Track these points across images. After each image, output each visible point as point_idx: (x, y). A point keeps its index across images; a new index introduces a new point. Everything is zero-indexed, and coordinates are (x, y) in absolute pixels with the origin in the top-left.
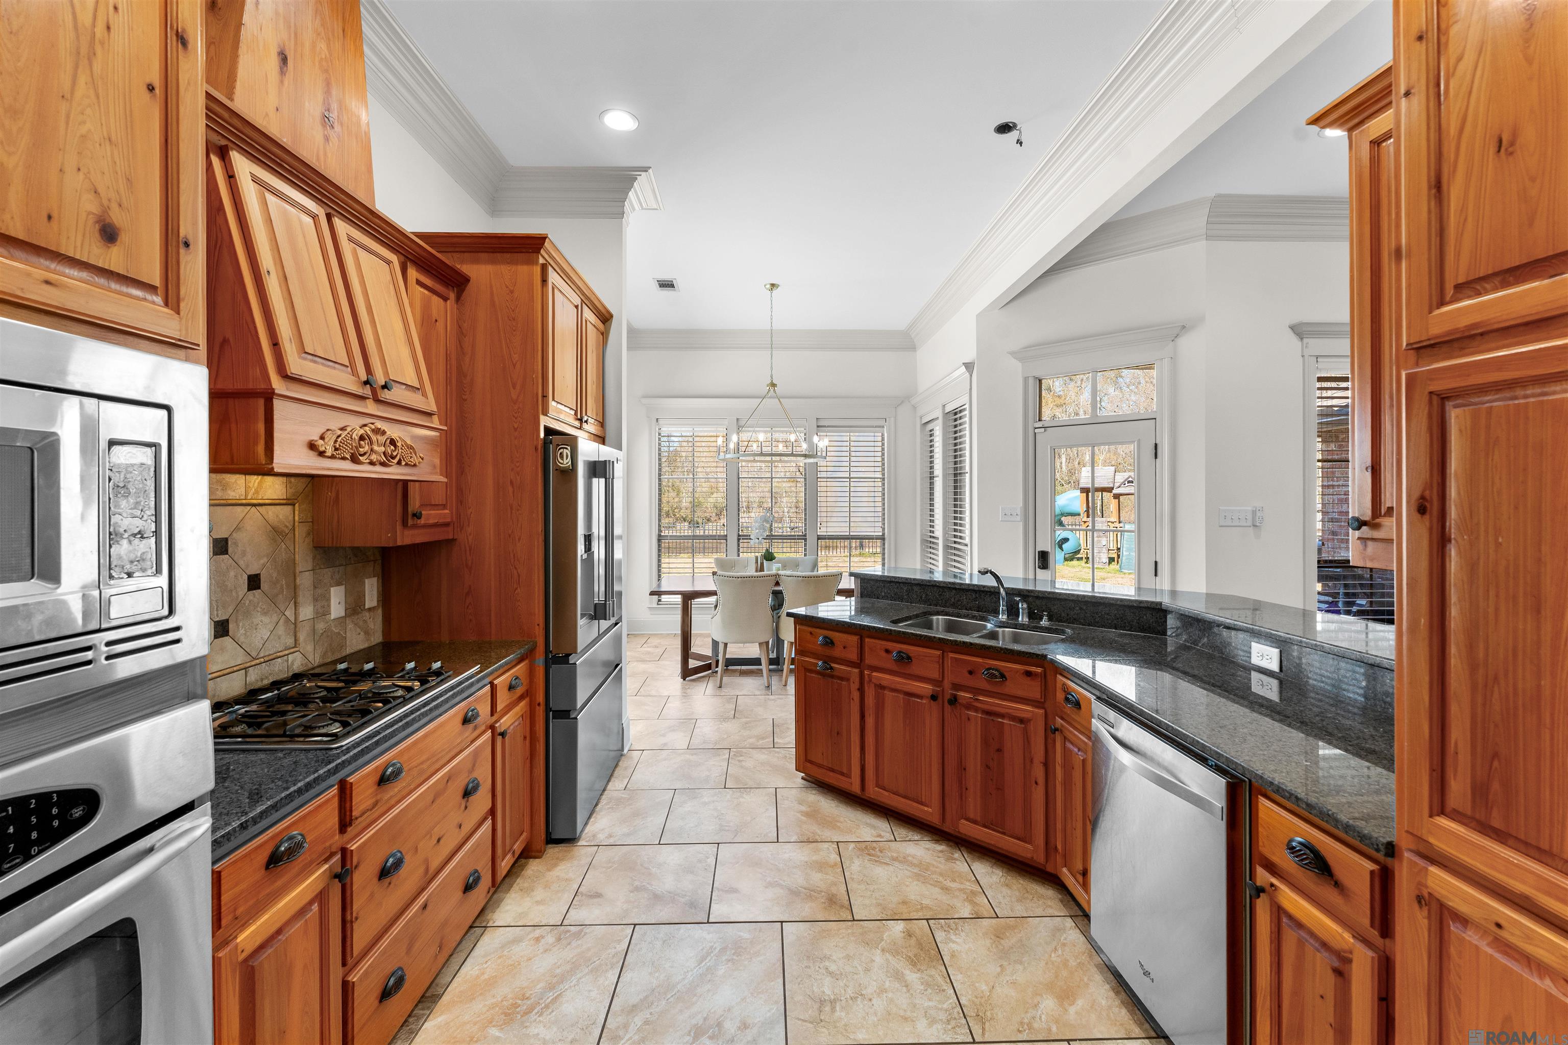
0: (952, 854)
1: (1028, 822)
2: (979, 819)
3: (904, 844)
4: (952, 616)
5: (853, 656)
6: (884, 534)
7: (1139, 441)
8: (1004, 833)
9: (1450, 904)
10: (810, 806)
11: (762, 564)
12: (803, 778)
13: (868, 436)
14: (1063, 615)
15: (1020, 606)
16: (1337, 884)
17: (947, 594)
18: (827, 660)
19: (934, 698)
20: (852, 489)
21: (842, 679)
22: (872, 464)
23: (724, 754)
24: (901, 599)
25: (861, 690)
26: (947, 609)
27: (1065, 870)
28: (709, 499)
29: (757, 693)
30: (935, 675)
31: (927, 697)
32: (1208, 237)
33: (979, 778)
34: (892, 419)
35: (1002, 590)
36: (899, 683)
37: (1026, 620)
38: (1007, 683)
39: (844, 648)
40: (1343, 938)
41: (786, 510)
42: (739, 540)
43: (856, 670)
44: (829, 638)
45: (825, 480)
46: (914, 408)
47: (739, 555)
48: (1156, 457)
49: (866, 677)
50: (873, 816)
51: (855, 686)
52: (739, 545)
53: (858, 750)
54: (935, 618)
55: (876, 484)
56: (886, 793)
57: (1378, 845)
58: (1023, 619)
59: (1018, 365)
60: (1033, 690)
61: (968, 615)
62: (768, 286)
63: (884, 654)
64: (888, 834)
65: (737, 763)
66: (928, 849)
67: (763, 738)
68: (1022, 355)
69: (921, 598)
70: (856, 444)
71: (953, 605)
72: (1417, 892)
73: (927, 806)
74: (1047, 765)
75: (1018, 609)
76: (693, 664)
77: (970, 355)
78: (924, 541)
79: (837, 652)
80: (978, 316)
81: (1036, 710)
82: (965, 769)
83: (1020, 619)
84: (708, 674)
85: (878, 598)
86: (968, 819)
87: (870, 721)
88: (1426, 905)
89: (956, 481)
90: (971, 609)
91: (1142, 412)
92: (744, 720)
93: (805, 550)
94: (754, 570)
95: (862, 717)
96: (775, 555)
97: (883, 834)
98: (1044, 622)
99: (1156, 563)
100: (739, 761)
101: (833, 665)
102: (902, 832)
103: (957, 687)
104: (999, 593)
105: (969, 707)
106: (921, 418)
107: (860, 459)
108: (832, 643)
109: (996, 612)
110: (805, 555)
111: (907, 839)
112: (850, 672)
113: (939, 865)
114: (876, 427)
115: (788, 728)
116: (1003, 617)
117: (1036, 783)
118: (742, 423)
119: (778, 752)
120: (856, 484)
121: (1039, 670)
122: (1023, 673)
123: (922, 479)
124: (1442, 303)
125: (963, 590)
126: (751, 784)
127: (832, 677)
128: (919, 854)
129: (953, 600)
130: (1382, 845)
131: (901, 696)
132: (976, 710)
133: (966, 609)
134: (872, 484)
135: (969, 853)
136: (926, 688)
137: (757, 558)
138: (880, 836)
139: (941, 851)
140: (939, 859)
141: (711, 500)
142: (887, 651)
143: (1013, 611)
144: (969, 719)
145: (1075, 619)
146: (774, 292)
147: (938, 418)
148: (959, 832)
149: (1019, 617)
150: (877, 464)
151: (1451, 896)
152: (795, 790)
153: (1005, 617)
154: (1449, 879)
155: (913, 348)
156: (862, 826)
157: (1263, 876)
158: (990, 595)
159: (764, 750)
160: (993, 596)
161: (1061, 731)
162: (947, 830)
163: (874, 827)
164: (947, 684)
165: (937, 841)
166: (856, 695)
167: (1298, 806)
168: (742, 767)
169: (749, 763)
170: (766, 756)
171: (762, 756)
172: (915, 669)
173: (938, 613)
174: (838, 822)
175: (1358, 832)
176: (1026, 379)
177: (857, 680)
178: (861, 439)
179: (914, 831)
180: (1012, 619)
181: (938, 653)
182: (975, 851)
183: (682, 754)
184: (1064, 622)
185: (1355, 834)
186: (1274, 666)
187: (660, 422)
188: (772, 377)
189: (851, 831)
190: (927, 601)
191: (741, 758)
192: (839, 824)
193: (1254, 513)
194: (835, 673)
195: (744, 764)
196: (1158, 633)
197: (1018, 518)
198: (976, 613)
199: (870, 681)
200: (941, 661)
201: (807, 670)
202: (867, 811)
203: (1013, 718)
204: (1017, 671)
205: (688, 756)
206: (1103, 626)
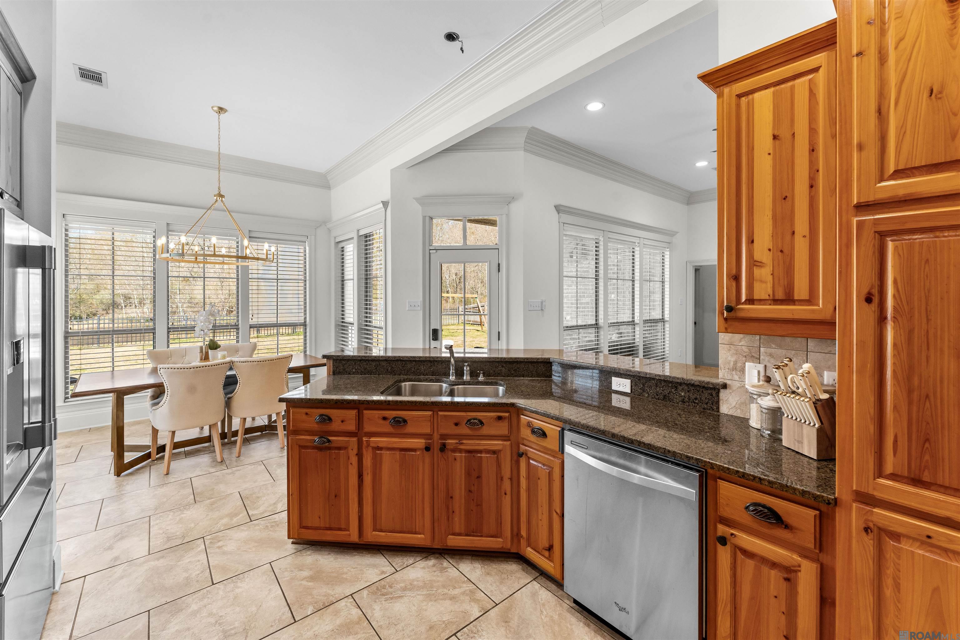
0: (442, 564)
1: (499, 523)
2: (463, 532)
3: (405, 571)
4: (414, 381)
5: (351, 426)
6: (305, 322)
7: (490, 262)
8: (481, 536)
9: (892, 529)
10: (311, 569)
11: (207, 353)
12: (293, 543)
13: (294, 248)
14: (491, 371)
15: (465, 368)
16: (787, 527)
17: (409, 366)
18: (323, 435)
19: (427, 449)
20: (279, 288)
21: (339, 448)
22: (297, 269)
23: (198, 546)
24: (370, 373)
25: (360, 456)
26: (410, 377)
27: (529, 549)
28: (95, 297)
29: (212, 470)
30: (428, 430)
31: (419, 449)
32: (525, 150)
33: (463, 501)
34: (313, 237)
35: (452, 360)
36: (395, 442)
37: (469, 378)
38: (484, 427)
39: (342, 422)
40: (793, 559)
41: (180, 305)
42: (168, 332)
43: (355, 439)
44: (325, 415)
45: (256, 280)
46: (329, 230)
47: (168, 347)
48: (499, 271)
49: (365, 442)
50: (369, 556)
51: (353, 453)
52: (168, 337)
53: (356, 505)
54: (403, 384)
55: (300, 284)
56: (383, 534)
57: (828, 501)
58: (466, 377)
59: (419, 208)
60: (503, 429)
61: (427, 379)
62: (216, 109)
63: (382, 422)
64: (389, 568)
65: (217, 550)
66: (424, 568)
67: (236, 515)
68: (423, 201)
69: (387, 370)
70: (283, 253)
71: (414, 373)
72: (864, 526)
73: (420, 534)
74: (515, 479)
75: (463, 370)
76: (129, 457)
77: (386, 195)
78: (337, 326)
79: (336, 426)
80: (392, 170)
81: (505, 443)
82: (452, 497)
83: (465, 378)
84: (148, 464)
85: (349, 374)
86: (454, 534)
87: (368, 479)
88: (871, 532)
89: (366, 283)
90: (427, 375)
91: (491, 244)
92: (208, 501)
93: (238, 337)
94: (199, 359)
95: (360, 476)
96: (219, 343)
97: (384, 569)
98: (481, 378)
99: (499, 332)
100: (219, 547)
101: (330, 438)
102: (399, 561)
103: (444, 437)
104: (450, 361)
105: (454, 450)
106: (335, 238)
107: (286, 265)
108: (330, 419)
109: (447, 375)
110: (238, 342)
111: (405, 566)
112: (348, 442)
113: (438, 579)
114: (299, 241)
115: (258, 497)
116: (452, 378)
117: (505, 494)
118: (171, 228)
119: (258, 525)
120: (283, 284)
121: (507, 415)
122: (496, 419)
123: (336, 282)
124: (882, 180)
125: (421, 361)
126: (241, 568)
127: (329, 448)
128: (419, 576)
129: (413, 369)
130: (832, 500)
131: (398, 453)
132: (460, 451)
133: (424, 375)
134: (296, 284)
135: (452, 558)
136: (420, 443)
137: (201, 348)
138: (383, 572)
139: (434, 566)
140: (435, 574)
141: (97, 297)
142: (385, 418)
143: (459, 373)
144: (455, 459)
145: (499, 374)
146: (222, 116)
147: (352, 238)
148: (447, 546)
149: (464, 376)
150: (300, 269)
151: (891, 525)
152: (289, 558)
153: (454, 377)
154: (893, 516)
155: (327, 187)
156: (365, 570)
157: (722, 530)
158: (442, 363)
159: (242, 527)
160: (443, 364)
161: (526, 455)
162: (436, 547)
163: (375, 566)
164: (436, 436)
165: (426, 558)
166: (354, 460)
167: (761, 484)
168: (224, 553)
169: (231, 546)
170: (246, 533)
171: (242, 534)
172: (409, 429)
173: (405, 381)
174: (343, 574)
175: (812, 494)
176: (424, 217)
177: (356, 447)
178: (287, 249)
179: (406, 556)
180: (459, 379)
181: (430, 413)
182: (454, 555)
183: (145, 562)
184: (492, 376)
185: (810, 496)
186: (628, 390)
187: (68, 218)
188: (219, 188)
189: (358, 579)
190: (393, 373)
191: (220, 544)
192: (345, 576)
193: (542, 303)
194: (333, 445)
195: (225, 549)
196: (547, 376)
197: (419, 308)
198: (431, 377)
199: (368, 445)
200: (432, 419)
201: (301, 447)
202: (362, 553)
203: (488, 451)
204: (491, 418)
205: (152, 563)
206: (516, 376)
